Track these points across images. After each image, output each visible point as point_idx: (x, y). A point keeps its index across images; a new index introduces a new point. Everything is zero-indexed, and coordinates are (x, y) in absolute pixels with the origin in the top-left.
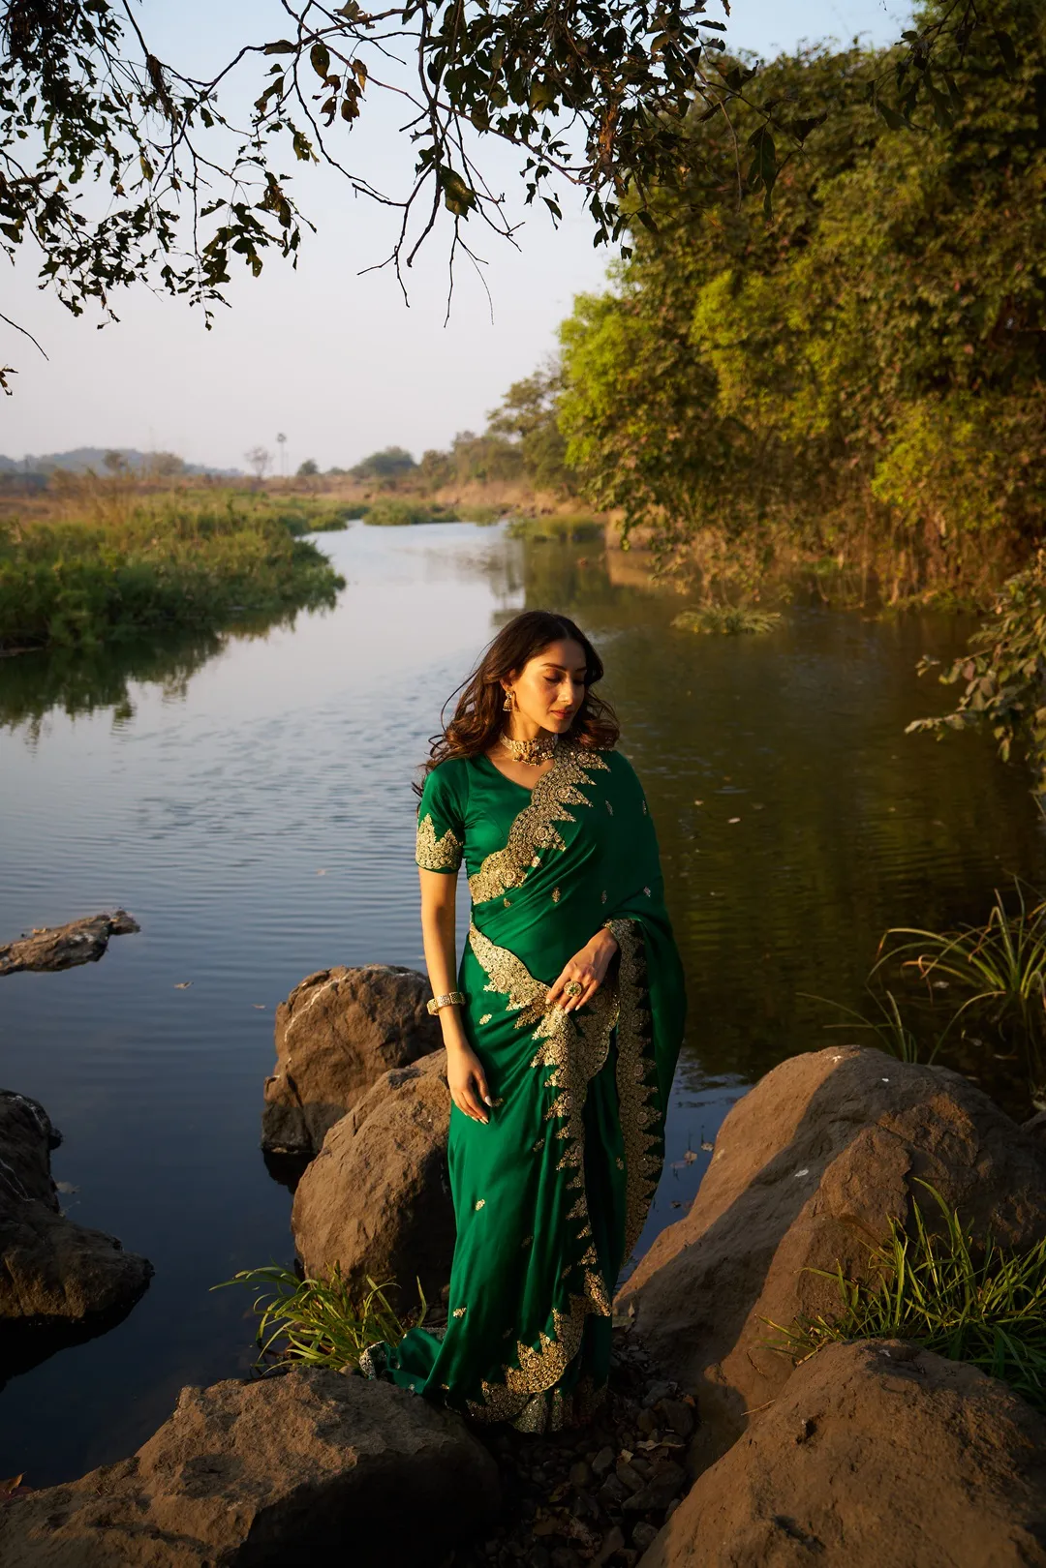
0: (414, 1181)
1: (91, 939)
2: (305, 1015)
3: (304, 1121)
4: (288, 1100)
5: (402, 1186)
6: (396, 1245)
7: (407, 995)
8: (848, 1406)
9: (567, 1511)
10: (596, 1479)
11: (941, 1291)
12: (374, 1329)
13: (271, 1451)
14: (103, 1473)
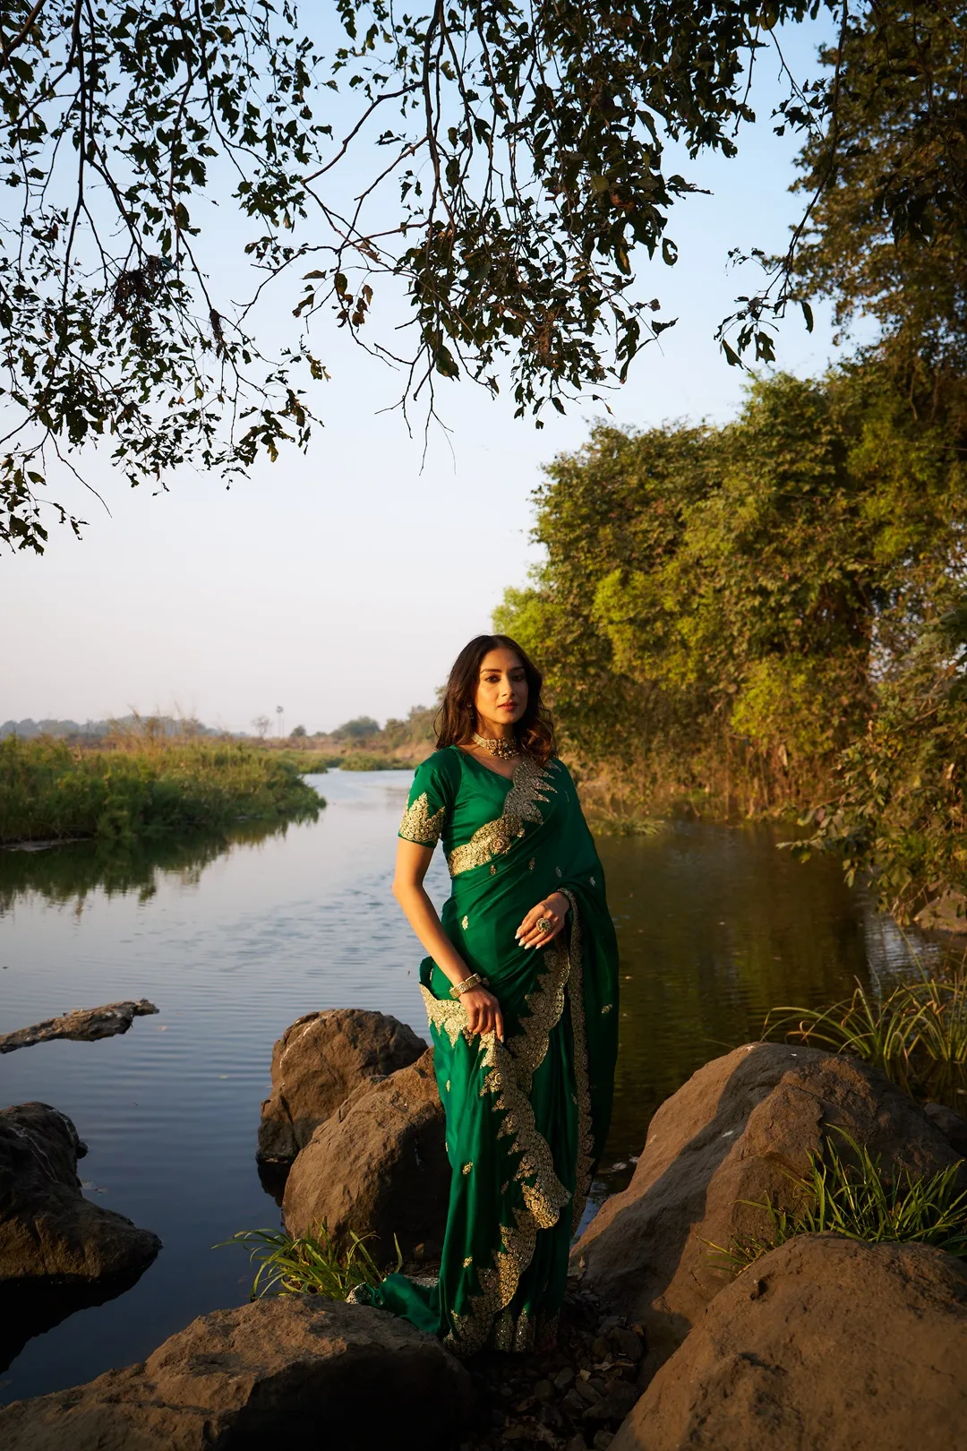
0: (393, 1151)
1: (119, 1015)
2: (298, 1045)
3: (293, 1135)
4: (281, 1117)
5: (382, 1155)
6: (376, 1205)
7: (384, 1028)
8: (795, 1264)
9: (533, 1419)
10: (558, 1393)
11: (858, 1214)
12: (356, 1274)
13: (268, 1347)
14: (113, 1375)
